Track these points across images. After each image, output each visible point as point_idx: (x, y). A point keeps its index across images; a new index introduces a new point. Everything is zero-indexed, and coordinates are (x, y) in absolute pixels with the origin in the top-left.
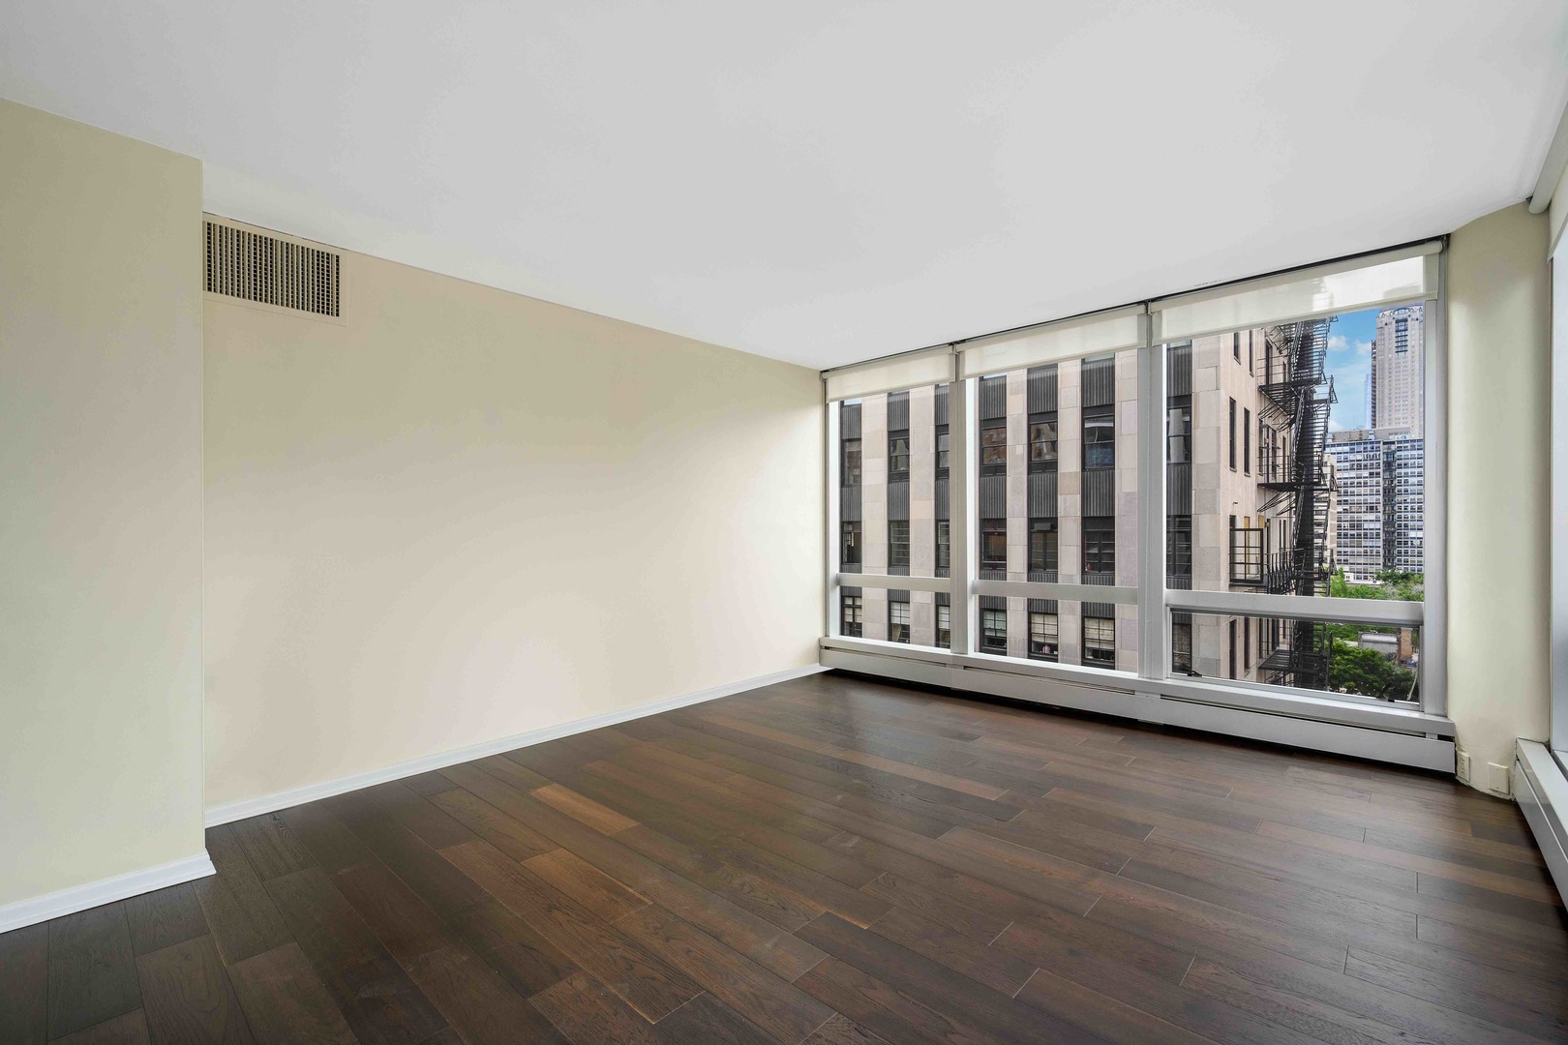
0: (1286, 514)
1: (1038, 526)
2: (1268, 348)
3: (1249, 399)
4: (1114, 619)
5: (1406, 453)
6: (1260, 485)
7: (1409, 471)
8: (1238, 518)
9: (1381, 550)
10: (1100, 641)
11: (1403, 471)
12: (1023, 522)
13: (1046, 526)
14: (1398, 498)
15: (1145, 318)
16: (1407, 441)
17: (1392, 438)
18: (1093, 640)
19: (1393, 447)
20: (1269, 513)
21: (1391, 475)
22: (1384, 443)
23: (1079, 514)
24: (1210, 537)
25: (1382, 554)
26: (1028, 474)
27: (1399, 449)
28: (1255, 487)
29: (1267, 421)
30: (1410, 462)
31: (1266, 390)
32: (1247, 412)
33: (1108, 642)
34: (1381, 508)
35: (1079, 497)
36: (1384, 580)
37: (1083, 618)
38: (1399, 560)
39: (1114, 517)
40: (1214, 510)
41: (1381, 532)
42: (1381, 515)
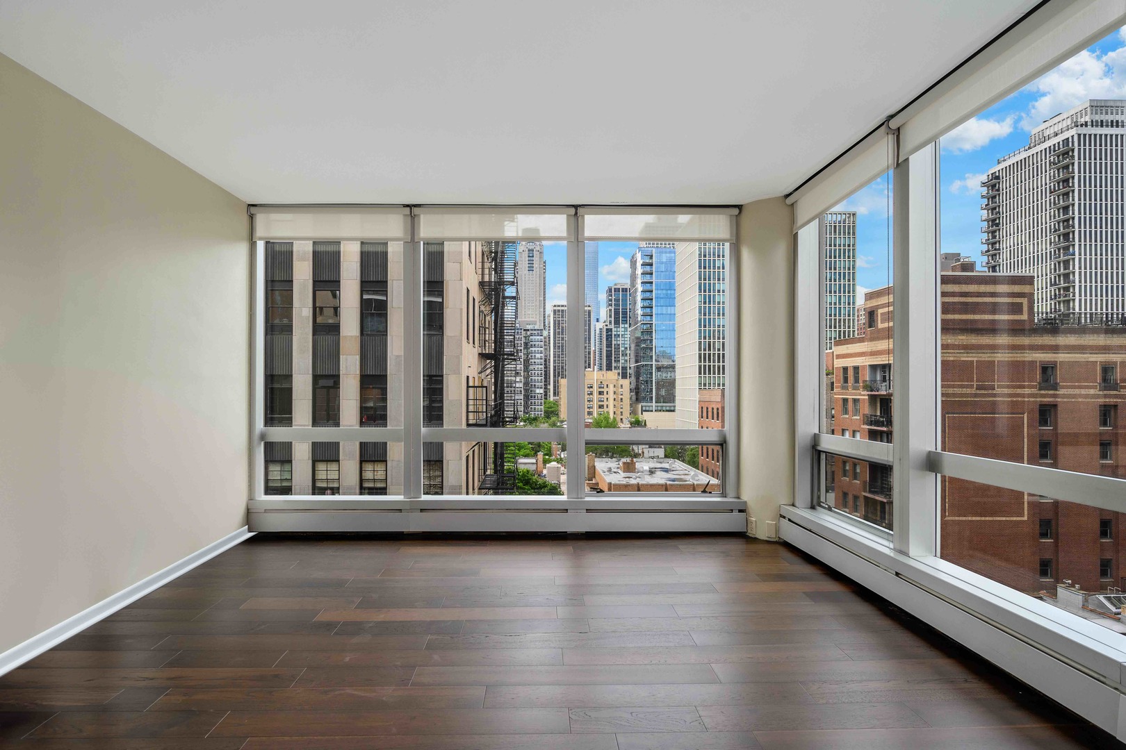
0: (489, 377)
1: (322, 382)
2: (483, 254)
3: (475, 293)
4: (386, 461)
5: (535, 337)
6: (479, 354)
7: (536, 349)
8: (470, 378)
9: (522, 401)
10: (374, 480)
11: (533, 349)
12: (309, 379)
13: (330, 383)
14: (531, 367)
15: (573, 219)
16: (535, 330)
17: (529, 327)
18: (368, 480)
19: (529, 333)
20: (483, 375)
21: (527, 351)
22: (524, 330)
23: (358, 372)
24: (454, 392)
25: (523, 404)
26: (314, 335)
27: (531, 335)
28: (477, 356)
29: (483, 308)
30: (537, 343)
31: (482, 284)
32: (474, 299)
33: (381, 480)
34: (522, 374)
35: (358, 357)
36: (525, 422)
37: (361, 462)
38: (531, 408)
39: (386, 376)
40: (458, 371)
41: (522, 389)
42: (522, 378)
